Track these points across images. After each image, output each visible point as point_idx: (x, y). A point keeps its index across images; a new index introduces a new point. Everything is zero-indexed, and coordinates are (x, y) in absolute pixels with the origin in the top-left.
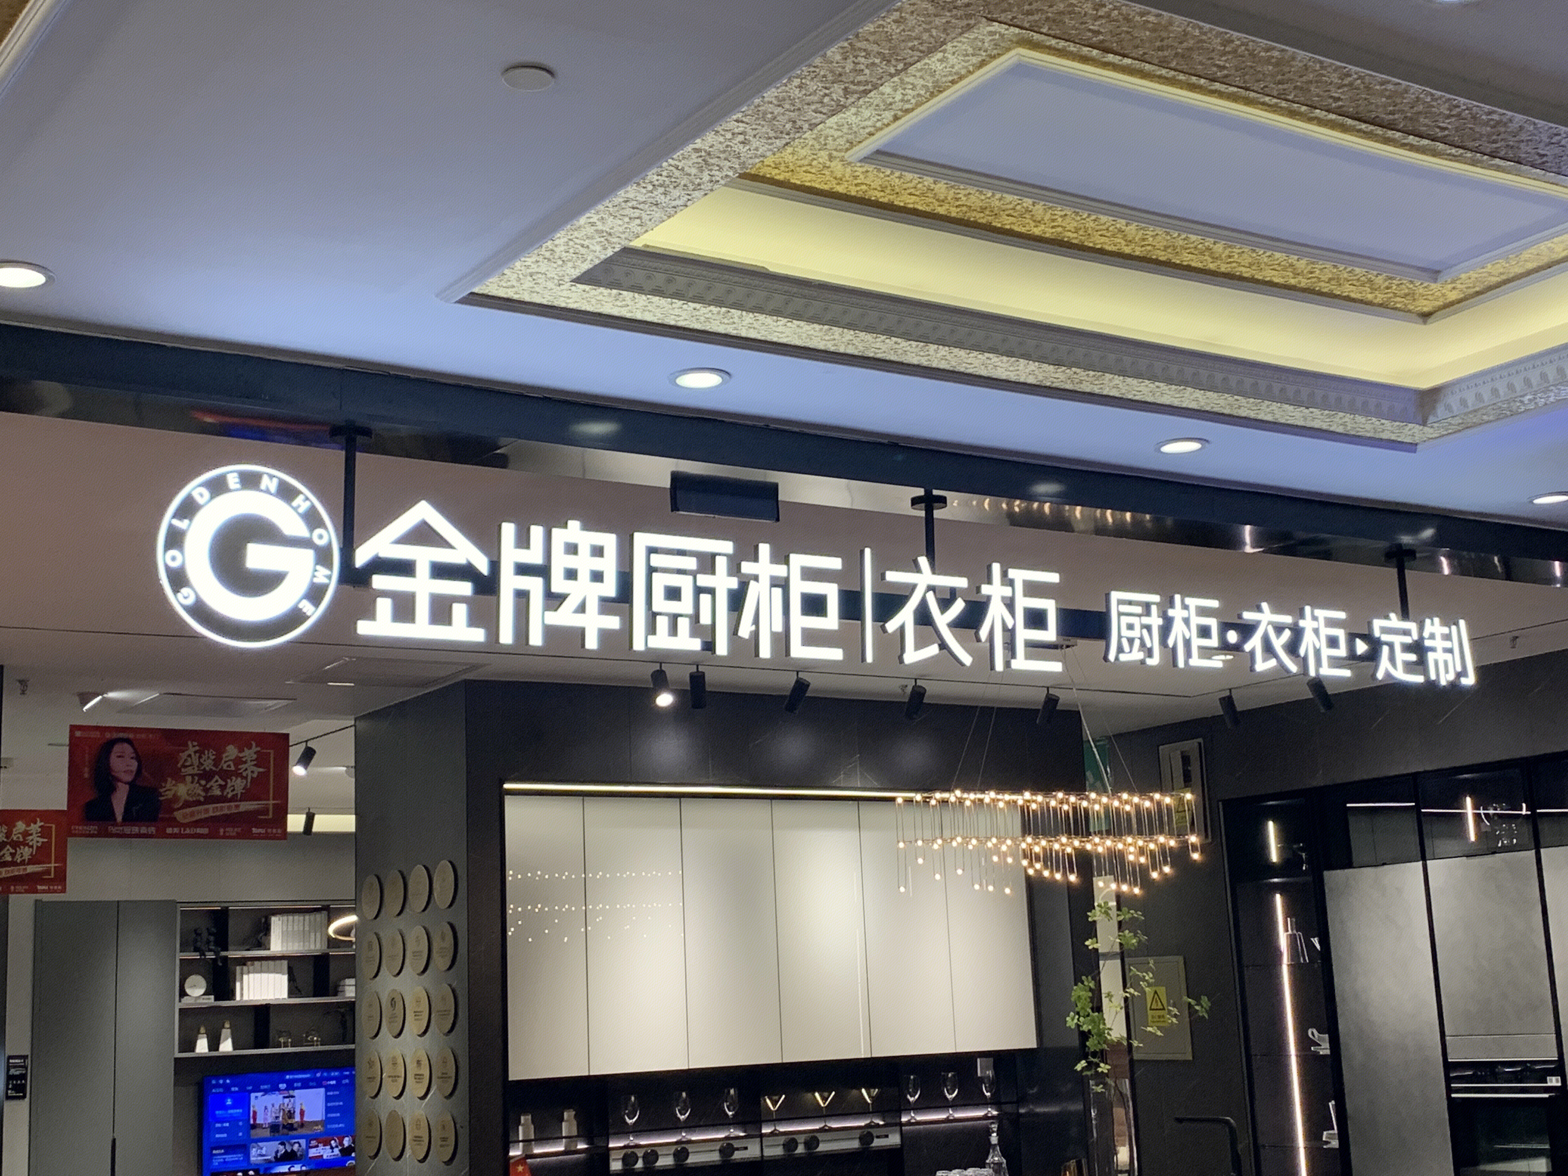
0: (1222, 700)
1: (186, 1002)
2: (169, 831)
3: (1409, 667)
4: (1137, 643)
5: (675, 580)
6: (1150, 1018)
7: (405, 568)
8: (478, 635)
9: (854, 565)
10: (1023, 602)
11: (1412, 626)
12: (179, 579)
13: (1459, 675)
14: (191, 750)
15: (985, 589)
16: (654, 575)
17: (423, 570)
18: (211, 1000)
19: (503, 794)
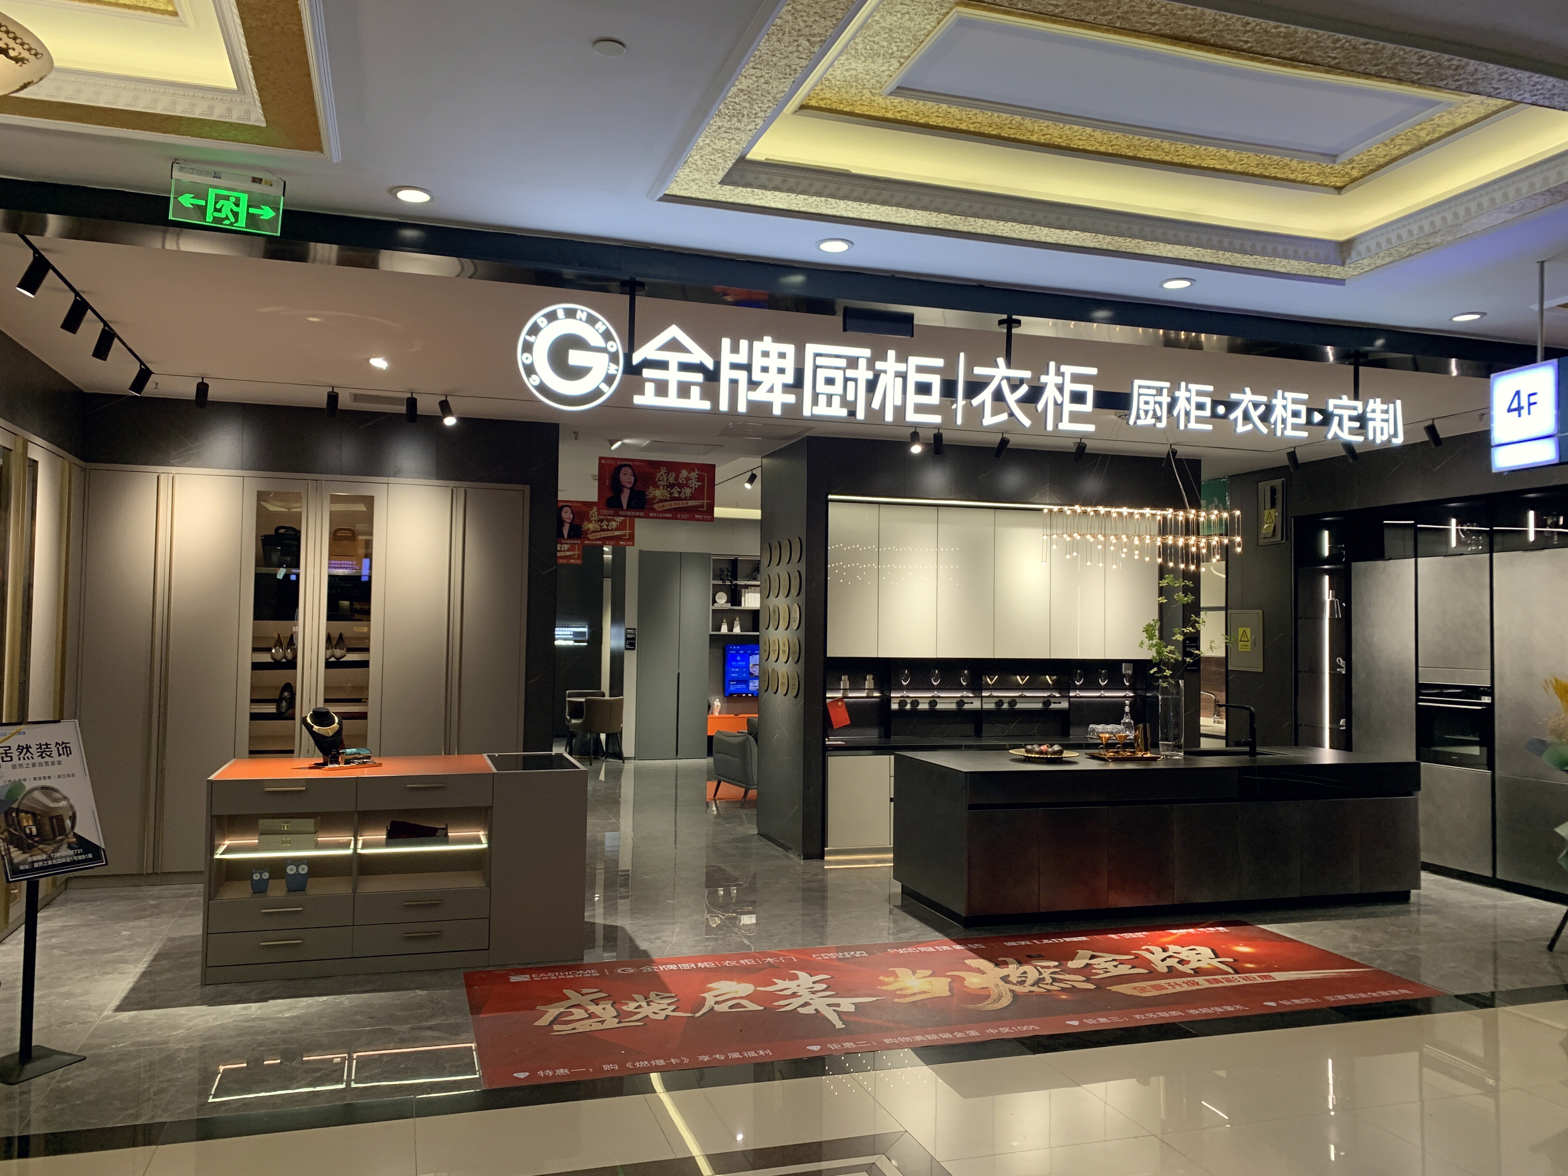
0: (1288, 454)
1: (716, 606)
2: (651, 514)
3: (1352, 431)
4: (1151, 413)
5: (831, 373)
6: (1240, 646)
7: (663, 365)
8: (706, 405)
9: (952, 364)
10: (1070, 387)
11: (1359, 404)
12: (530, 370)
13: (1390, 437)
14: (663, 472)
15: (1043, 379)
16: (818, 369)
17: (673, 366)
18: (729, 606)
19: (827, 501)
